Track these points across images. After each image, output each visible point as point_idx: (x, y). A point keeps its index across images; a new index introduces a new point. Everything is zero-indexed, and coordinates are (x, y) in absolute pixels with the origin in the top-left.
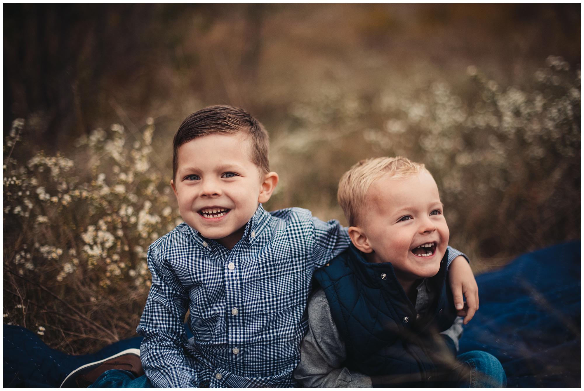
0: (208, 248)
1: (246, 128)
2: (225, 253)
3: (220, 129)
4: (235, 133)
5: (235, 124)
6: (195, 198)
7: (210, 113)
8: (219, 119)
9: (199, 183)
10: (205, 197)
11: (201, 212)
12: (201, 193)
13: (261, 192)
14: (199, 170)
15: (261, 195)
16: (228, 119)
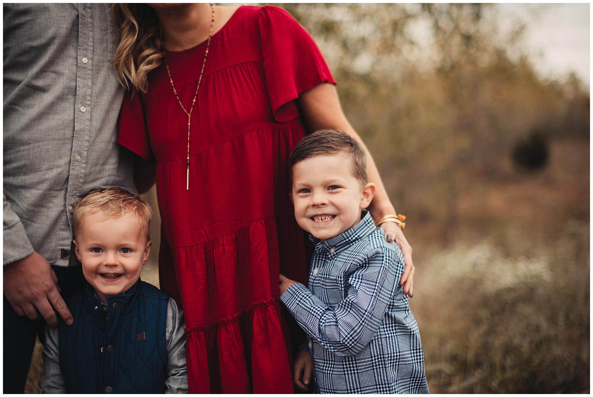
1: (347, 149)
3: (325, 151)
4: (337, 154)
5: (338, 146)
6: (308, 207)
7: (317, 137)
8: (325, 142)
9: (310, 195)
10: (315, 207)
11: (312, 219)
12: (312, 203)
13: (362, 200)
14: (309, 184)
15: (362, 202)
16: (332, 142)
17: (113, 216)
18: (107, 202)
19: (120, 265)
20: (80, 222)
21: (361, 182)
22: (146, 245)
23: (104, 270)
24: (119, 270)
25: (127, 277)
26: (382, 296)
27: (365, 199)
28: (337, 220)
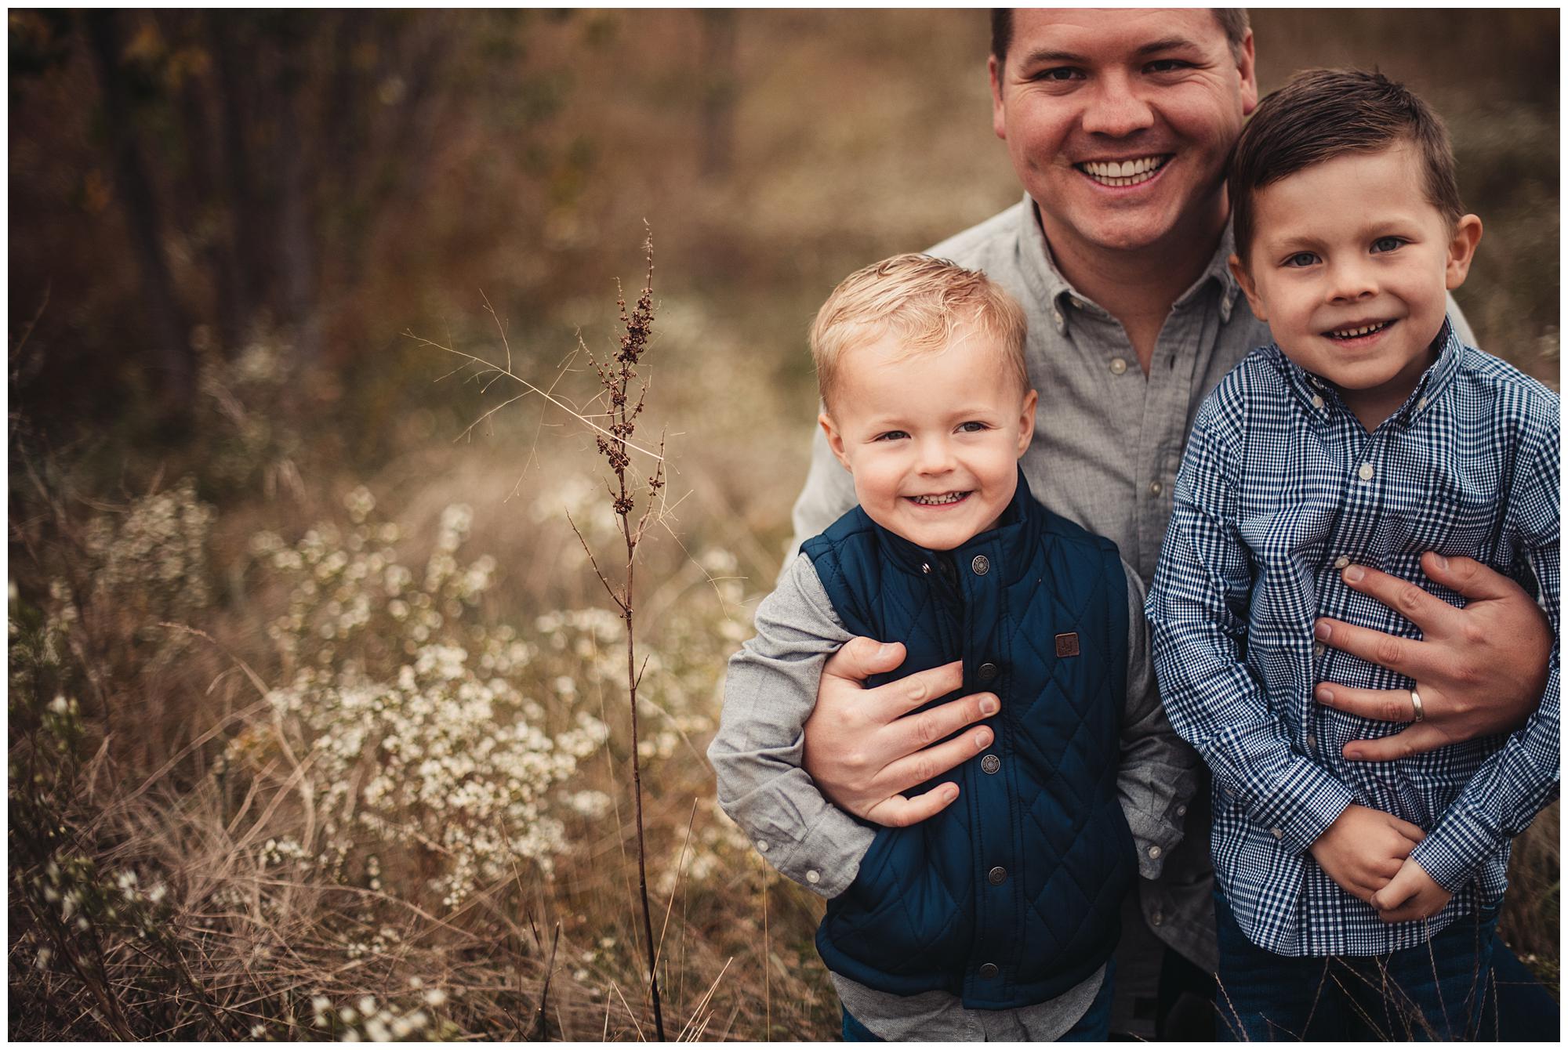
0: (1321, 411)
1: (1405, 128)
2: (1356, 433)
3: (1356, 142)
4: (1387, 146)
5: (1386, 124)
6: (1316, 307)
7: (1324, 104)
8: (1348, 118)
9: (1319, 269)
10: (1341, 302)
11: (1329, 334)
12: (1331, 294)
13: (1449, 266)
14: (1319, 240)
15: (1451, 271)
16: (1367, 113)
17: (924, 346)
18: (902, 306)
19: (960, 468)
20: (835, 368)
21: (1447, 216)
22: (1022, 406)
23: (918, 487)
24: (959, 482)
25: (983, 497)
27: (1457, 263)
28: (1397, 333)
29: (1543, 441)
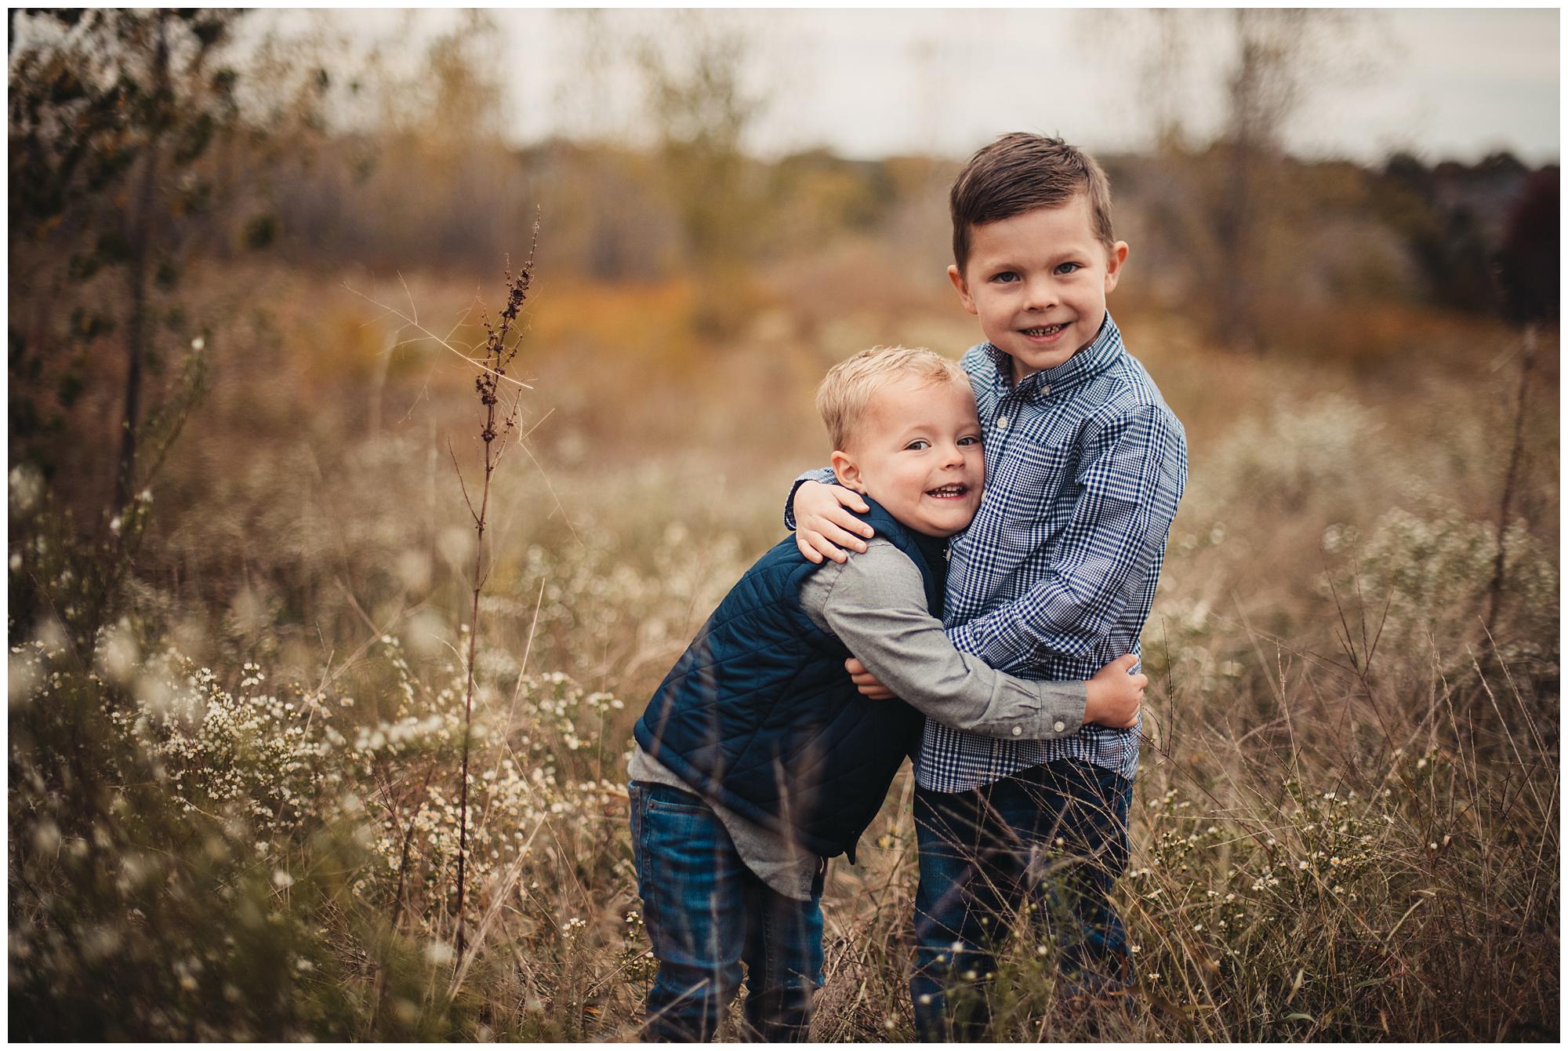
1: (1081, 186)
3: (1048, 200)
4: (1069, 202)
5: (1068, 185)
7: (1025, 168)
8: (1042, 181)
9: (1018, 285)
10: (1035, 311)
11: (1025, 332)
14: (1020, 266)
15: (1107, 282)
16: (1055, 177)
26: (1161, 505)
27: (1110, 275)
28: (1070, 332)
29: (1112, 422)
